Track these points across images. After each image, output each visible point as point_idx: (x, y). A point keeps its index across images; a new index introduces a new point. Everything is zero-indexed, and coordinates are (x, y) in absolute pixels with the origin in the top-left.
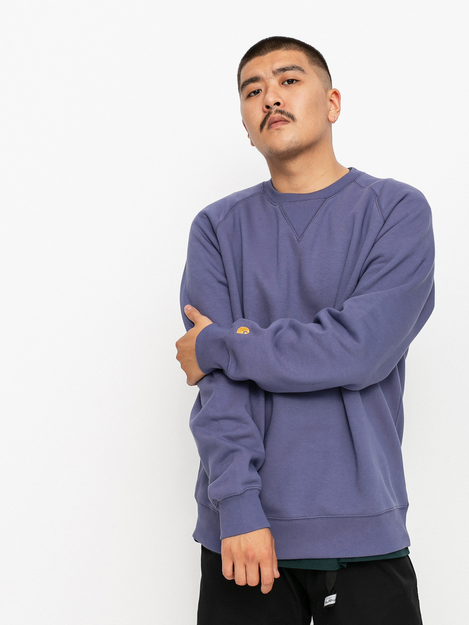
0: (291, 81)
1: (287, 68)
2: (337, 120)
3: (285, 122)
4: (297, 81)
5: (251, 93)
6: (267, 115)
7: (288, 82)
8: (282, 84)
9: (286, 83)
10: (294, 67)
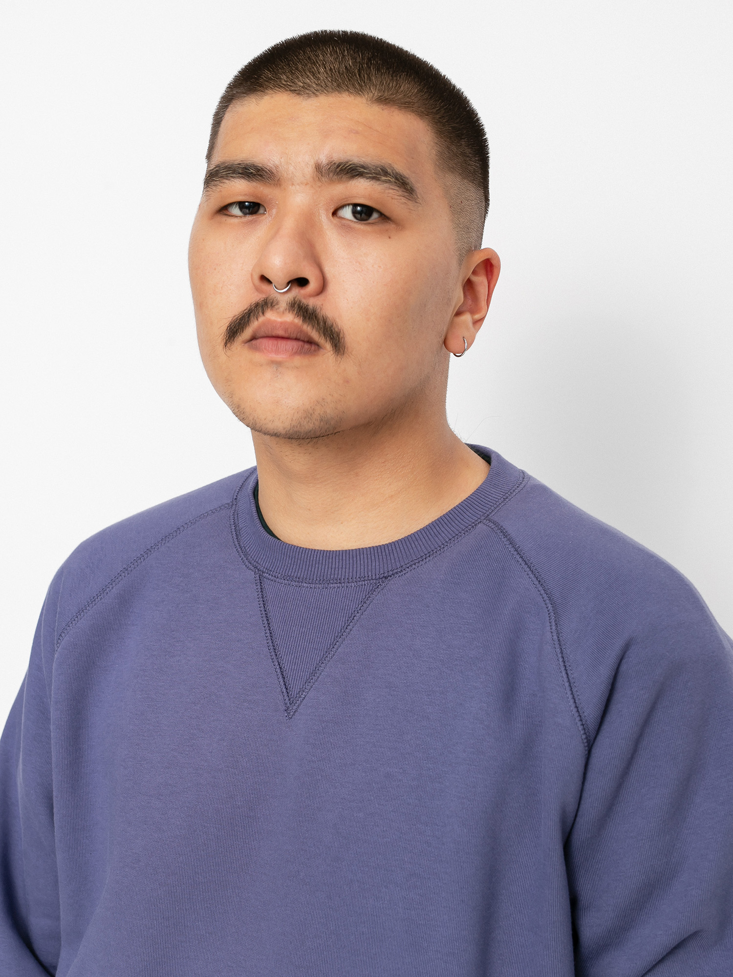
0: (364, 212)
1: (363, 167)
2: (469, 347)
3: (307, 346)
4: (384, 217)
5: (231, 204)
6: (257, 305)
7: (354, 213)
8: (335, 213)
9: (347, 213)
10: (385, 173)
